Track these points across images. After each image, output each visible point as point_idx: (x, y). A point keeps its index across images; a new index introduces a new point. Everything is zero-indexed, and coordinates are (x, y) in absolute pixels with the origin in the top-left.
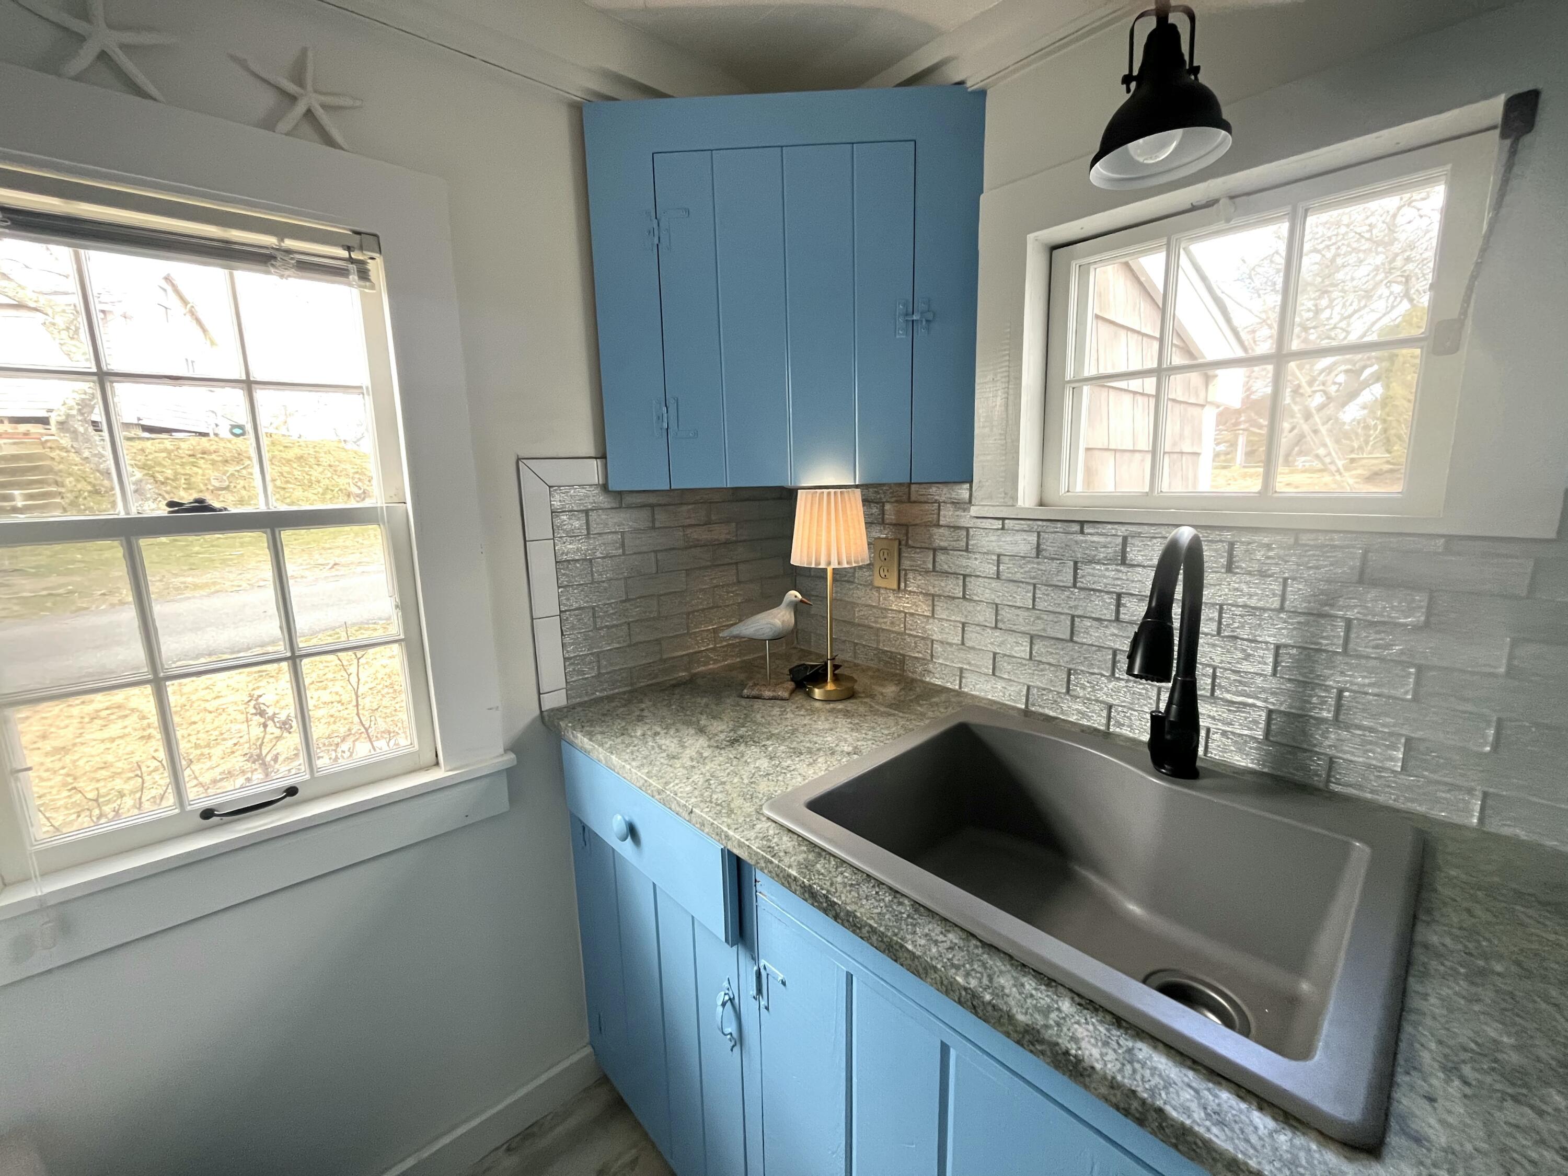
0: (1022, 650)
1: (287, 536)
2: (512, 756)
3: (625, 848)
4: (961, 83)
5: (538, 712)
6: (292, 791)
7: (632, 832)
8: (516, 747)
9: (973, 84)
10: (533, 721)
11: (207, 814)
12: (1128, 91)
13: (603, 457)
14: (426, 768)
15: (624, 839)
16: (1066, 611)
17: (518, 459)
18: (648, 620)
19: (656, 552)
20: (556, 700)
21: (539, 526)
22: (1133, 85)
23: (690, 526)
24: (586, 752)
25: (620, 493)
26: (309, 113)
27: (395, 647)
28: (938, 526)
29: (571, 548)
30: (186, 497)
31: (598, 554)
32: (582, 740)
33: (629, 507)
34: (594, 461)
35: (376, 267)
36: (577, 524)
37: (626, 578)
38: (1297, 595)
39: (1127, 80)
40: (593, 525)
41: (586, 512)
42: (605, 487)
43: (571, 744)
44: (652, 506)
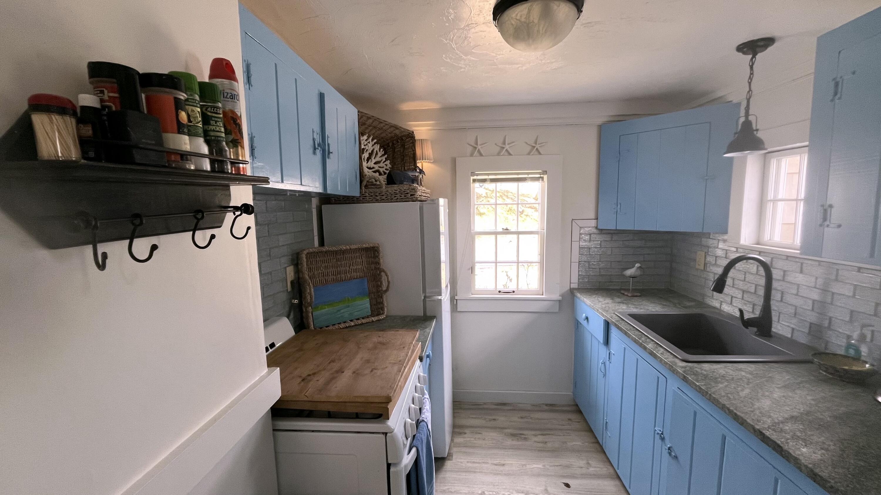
0: (740, 296)
1: (520, 236)
2: (561, 297)
3: (584, 323)
4: (731, 101)
5: (569, 288)
6: (514, 292)
7: (587, 318)
8: (562, 295)
9: (735, 101)
10: (567, 291)
11: (500, 292)
12: (734, 137)
13: (597, 219)
14: (541, 295)
15: (585, 320)
16: (754, 282)
17: (573, 220)
18: (607, 268)
19: (612, 248)
20: (575, 286)
21: (576, 237)
22: (736, 135)
23: (625, 240)
24: (579, 298)
25: (602, 230)
26: (537, 149)
27: (537, 264)
28: (717, 248)
29: (583, 244)
30: (505, 228)
31: (592, 246)
32: (579, 295)
33: (604, 234)
34: (594, 220)
35: (545, 177)
36: (587, 237)
37: (600, 255)
38: (820, 281)
39: (735, 133)
40: (592, 238)
41: (590, 234)
42: (596, 228)
43: (577, 297)
44: (612, 234)
